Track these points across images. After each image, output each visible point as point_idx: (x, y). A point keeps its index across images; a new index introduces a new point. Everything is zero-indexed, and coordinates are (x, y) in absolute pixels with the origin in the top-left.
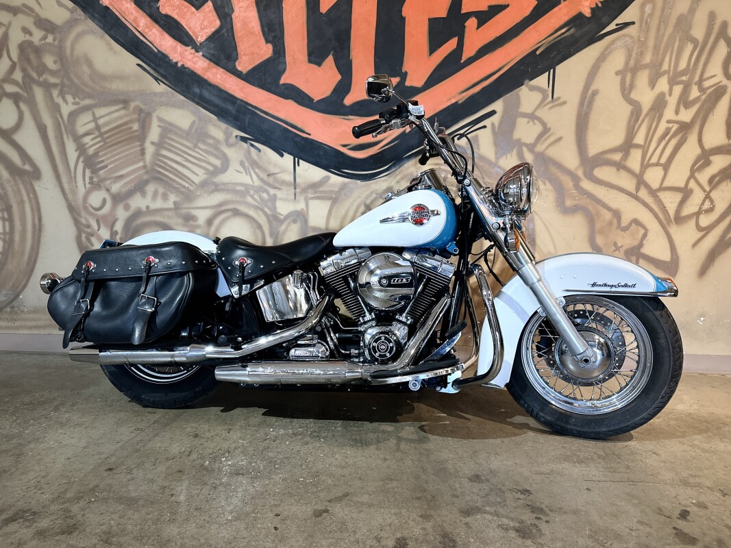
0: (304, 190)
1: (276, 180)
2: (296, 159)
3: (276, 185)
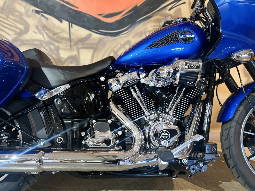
0: (76, 43)
1: (58, 37)
2: (71, 24)
3: (59, 40)
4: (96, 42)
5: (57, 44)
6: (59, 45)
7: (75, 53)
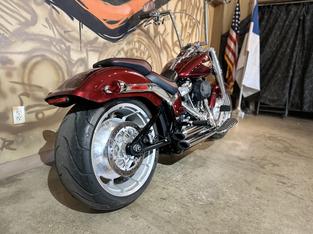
1: (69, 35)
2: (81, 23)
3: (70, 39)
4: (101, 46)
5: (68, 44)
6: (70, 45)
7: (84, 55)
